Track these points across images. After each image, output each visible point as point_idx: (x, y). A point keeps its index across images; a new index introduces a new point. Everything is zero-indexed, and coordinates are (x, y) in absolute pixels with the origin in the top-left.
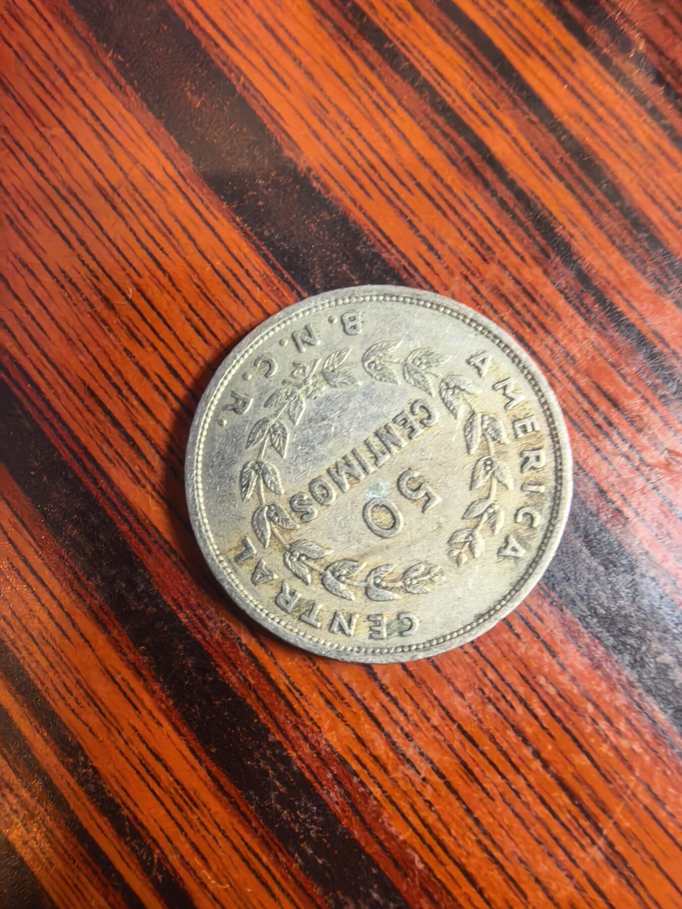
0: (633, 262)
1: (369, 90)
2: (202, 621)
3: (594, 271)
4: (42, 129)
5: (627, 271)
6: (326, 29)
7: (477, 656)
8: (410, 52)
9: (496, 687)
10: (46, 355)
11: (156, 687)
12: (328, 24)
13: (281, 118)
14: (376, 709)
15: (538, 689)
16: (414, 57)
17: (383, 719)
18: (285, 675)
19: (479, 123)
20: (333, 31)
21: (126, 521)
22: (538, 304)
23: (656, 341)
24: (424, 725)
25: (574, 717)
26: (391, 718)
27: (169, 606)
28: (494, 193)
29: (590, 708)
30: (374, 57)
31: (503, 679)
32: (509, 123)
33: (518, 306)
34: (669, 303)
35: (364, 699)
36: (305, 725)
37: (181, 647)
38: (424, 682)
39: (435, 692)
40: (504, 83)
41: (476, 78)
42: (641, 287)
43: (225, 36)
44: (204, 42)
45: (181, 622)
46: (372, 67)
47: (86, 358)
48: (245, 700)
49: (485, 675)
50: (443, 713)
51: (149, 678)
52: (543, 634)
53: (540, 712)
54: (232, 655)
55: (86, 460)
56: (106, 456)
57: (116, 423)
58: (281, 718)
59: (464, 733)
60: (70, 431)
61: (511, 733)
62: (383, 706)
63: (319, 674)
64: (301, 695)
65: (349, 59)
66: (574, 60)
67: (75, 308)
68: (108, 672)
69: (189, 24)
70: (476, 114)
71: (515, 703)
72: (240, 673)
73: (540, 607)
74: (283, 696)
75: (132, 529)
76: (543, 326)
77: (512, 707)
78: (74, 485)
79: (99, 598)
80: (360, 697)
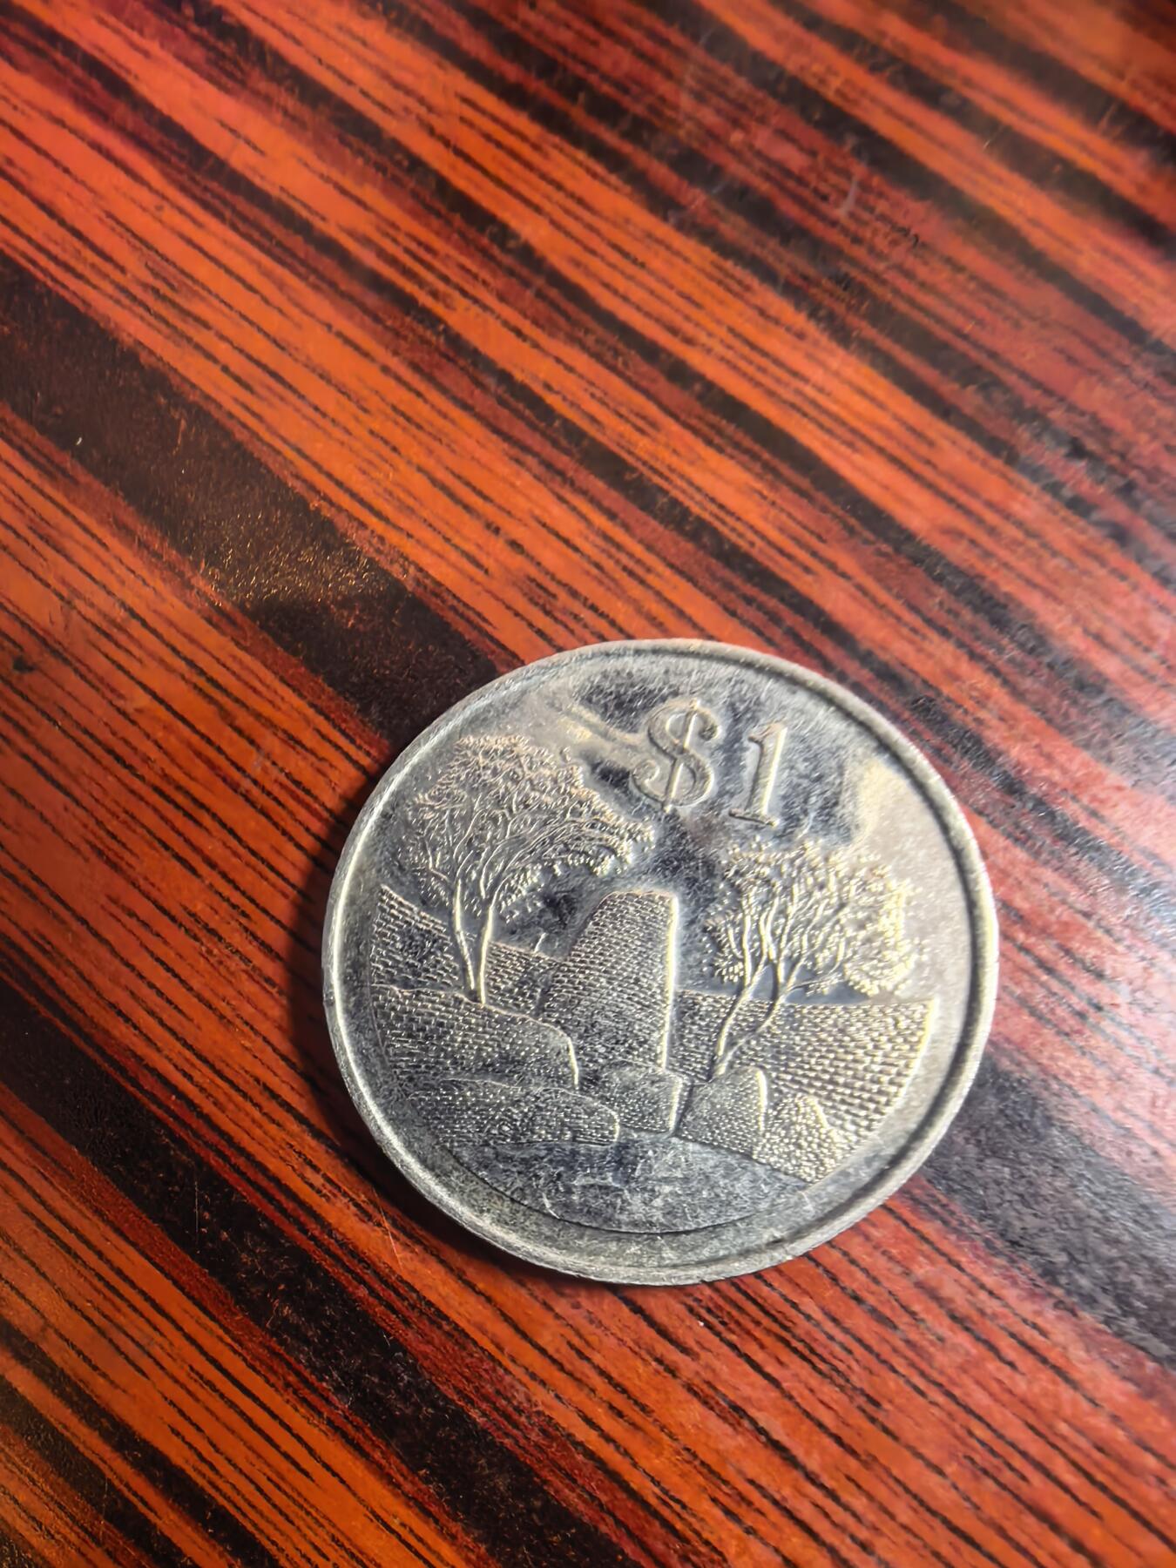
0: (1087, 746)
1: (613, 550)
2: (508, 1417)
3: (1026, 772)
4: (120, 703)
5: (1080, 762)
6: (529, 470)
7: (953, 1407)
8: (667, 479)
9: (992, 1451)
10: (190, 1048)
11: (456, 1528)
12: (530, 460)
13: (485, 620)
14: (806, 1512)
15: (1061, 1444)
16: (676, 487)
17: (821, 1526)
18: (653, 1480)
19: (797, 570)
20: (539, 470)
21: (362, 1281)
23: (1149, 865)
24: (887, 1527)
25: (1126, 1478)
26: (833, 1523)
27: (452, 1401)
29: (1151, 1462)
30: (613, 498)
31: (1001, 1437)
32: (846, 562)
34: (1160, 800)
35: (784, 1499)
36: (698, 1553)
37: (482, 1461)
38: (875, 1459)
39: (895, 1472)
40: (826, 502)
41: (779, 501)
42: (1108, 782)
43: (371, 508)
44: (341, 522)
45: (475, 1423)
46: (612, 516)
47: (253, 1042)
48: (596, 1528)
49: (971, 1434)
50: (915, 1504)
51: (444, 1518)
52: (1053, 1356)
53: (1070, 1478)
54: (563, 1463)
55: (282, 1198)
56: (311, 1186)
58: (659, 1547)
59: (955, 1529)
60: (249, 1157)
61: (1030, 1520)
62: (817, 1506)
63: (705, 1471)
64: (684, 1506)
65: (574, 509)
66: (931, 444)
67: (222, 969)
68: (378, 1517)
69: (315, 504)
70: (790, 557)
71: (1028, 1471)
72: (583, 1487)
73: (1039, 1313)
74: (656, 1514)
75: (372, 1291)
77: (1024, 1478)
78: (272, 1237)
79: (342, 1404)
80: (777, 1497)
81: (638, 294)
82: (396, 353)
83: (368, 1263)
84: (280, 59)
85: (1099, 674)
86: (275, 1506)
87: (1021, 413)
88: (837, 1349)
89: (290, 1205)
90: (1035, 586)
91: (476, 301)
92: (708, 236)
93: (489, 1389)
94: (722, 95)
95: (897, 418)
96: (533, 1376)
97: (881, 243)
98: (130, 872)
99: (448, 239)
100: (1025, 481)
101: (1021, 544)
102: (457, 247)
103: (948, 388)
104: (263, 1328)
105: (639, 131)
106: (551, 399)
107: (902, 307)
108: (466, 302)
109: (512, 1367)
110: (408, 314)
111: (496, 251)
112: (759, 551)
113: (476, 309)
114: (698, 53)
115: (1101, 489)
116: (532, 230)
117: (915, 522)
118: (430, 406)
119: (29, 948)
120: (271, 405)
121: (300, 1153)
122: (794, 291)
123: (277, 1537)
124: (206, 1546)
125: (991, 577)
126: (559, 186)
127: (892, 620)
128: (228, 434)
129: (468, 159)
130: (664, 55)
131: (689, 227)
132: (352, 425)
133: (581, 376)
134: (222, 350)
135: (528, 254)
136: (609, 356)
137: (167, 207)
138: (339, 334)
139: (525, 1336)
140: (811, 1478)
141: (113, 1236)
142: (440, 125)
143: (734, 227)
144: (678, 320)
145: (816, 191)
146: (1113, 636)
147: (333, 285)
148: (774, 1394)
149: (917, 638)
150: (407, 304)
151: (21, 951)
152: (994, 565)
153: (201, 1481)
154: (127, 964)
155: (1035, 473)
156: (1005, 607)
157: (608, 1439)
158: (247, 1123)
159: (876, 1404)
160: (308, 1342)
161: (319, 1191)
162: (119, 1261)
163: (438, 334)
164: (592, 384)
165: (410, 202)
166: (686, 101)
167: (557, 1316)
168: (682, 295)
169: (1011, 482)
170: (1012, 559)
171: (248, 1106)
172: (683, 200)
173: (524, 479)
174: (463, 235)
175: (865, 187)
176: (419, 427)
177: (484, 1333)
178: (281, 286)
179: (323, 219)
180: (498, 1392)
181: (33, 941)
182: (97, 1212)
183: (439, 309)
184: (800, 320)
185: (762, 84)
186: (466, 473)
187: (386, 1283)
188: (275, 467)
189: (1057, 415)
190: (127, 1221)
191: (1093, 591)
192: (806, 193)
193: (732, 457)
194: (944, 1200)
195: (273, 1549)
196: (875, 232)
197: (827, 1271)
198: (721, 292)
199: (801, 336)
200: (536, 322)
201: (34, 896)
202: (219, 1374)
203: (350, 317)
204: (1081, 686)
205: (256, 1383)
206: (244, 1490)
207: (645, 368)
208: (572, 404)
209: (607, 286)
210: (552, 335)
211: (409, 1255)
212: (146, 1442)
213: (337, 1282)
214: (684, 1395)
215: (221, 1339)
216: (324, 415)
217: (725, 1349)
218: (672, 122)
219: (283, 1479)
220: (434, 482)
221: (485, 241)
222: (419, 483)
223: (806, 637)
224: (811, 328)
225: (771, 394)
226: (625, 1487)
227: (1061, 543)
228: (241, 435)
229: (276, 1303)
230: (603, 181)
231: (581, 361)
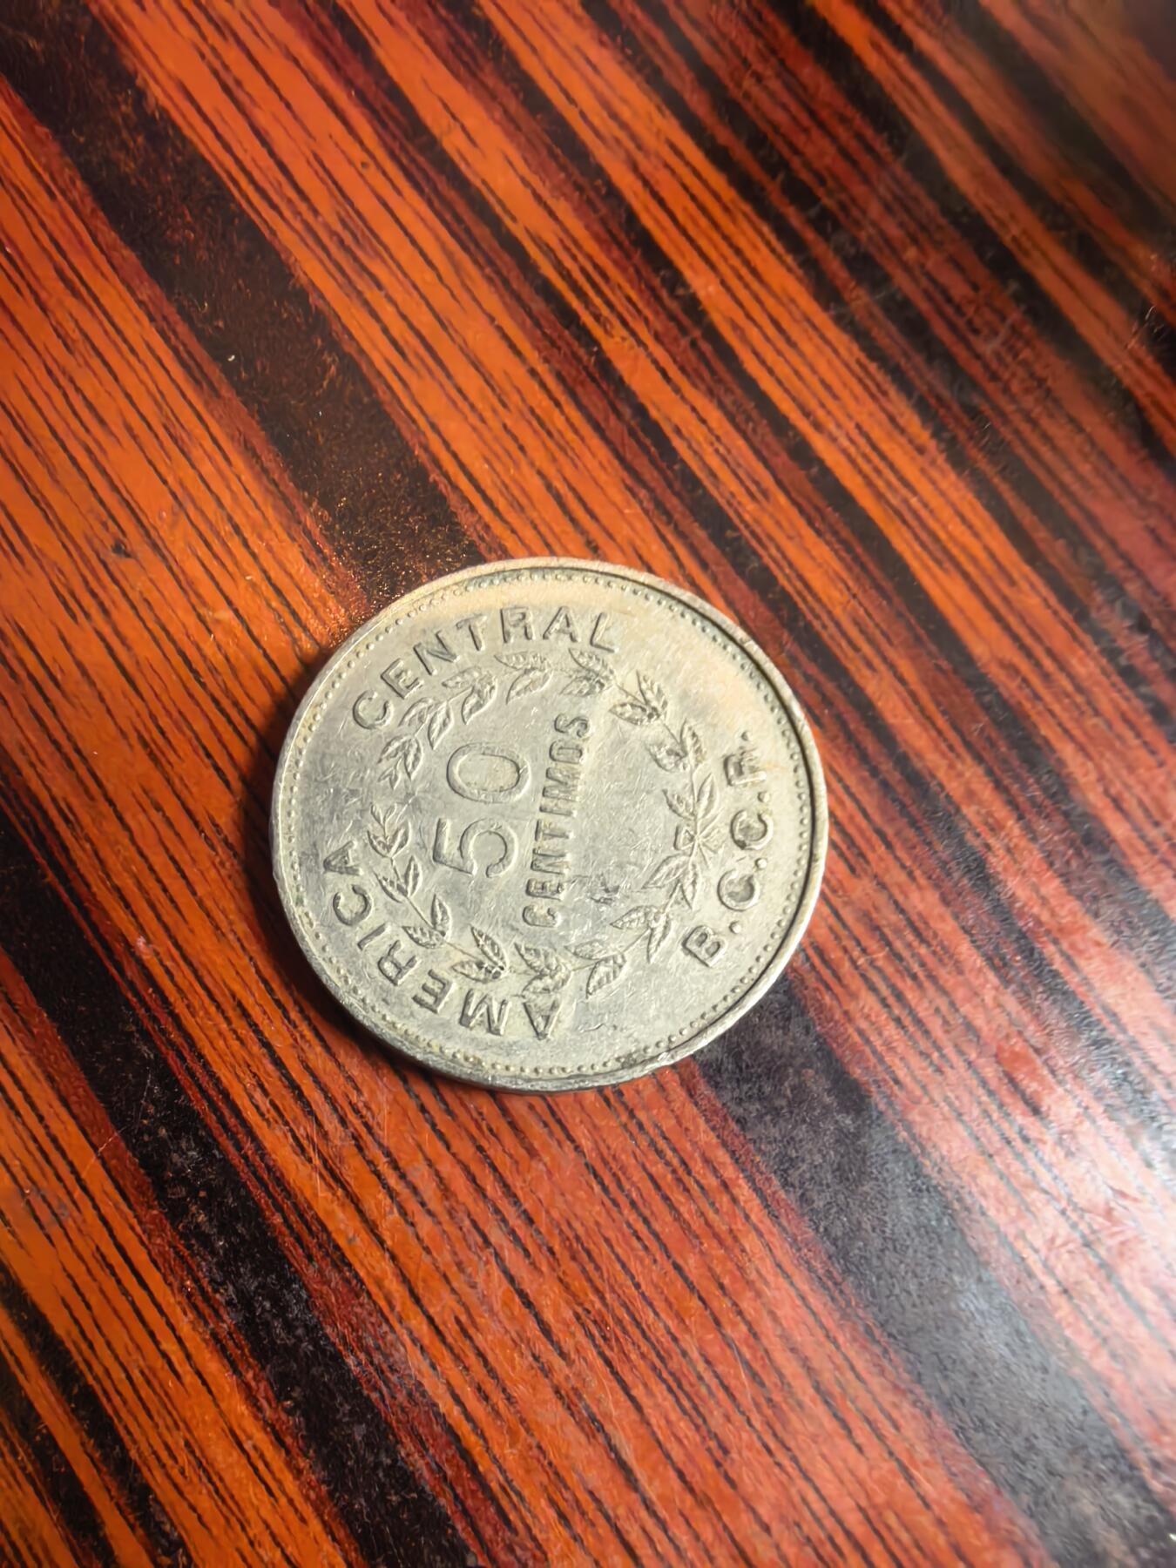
0: (1079, 897)
2: (381, 1372)
3: (1018, 905)
4: (202, 611)
5: (1069, 910)
6: (639, 501)
7: (796, 1473)
8: (763, 545)
9: (820, 1523)
10: (179, 948)
11: (303, 1463)
12: (643, 493)
14: (634, 1536)
15: (885, 1533)
16: (771, 556)
18: (500, 1467)
19: (861, 665)
20: (648, 504)
21: (280, 1209)
22: (929, 945)
23: (1106, 1021)
27: (334, 1344)
28: (875, 772)
30: (710, 551)
31: (832, 1512)
32: (905, 667)
33: (898, 945)
34: (1132, 964)
35: (617, 1517)
36: (523, 1547)
37: (346, 1408)
38: (710, 1501)
39: (726, 1519)
40: (903, 609)
41: (860, 595)
42: (1089, 935)
43: (485, 496)
44: (453, 500)
45: (349, 1370)
46: (704, 565)
47: (239, 958)
48: (435, 1499)
49: (805, 1502)
50: (736, 1552)
51: (295, 1450)
52: (898, 1449)
54: (420, 1429)
55: (227, 1113)
56: (257, 1107)
57: (278, 1062)
58: (488, 1532)
60: (206, 1065)
62: (645, 1531)
63: (550, 1471)
64: (522, 1499)
65: (671, 548)
66: (1012, 583)
69: (434, 476)
70: (856, 648)
71: (848, 1548)
72: (433, 1457)
73: (896, 1406)
74: (494, 1499)
75: (287, 1220)
76: (932, 978)
77: (841, 1554)
78: (207, 1146)
79: (228, 1321)
80: (611, 1513)
81: (782, 370)
82: (546, 360)
83: (288, 1193)
84: (514, 62)
85: (1108, 834)
86: (140, 1398)
87: (1102, 577)
88: (703, 1390)
89: (232, 1121)
90: (1072, 738)
91: (633, 333)
92: (860, 335)
93: (371, 1342)
94: (908, 210)
95: (986, 548)
96: (414, 1341)
97: (1015, 387)
98: (168, 768)
99: (624, 270)
100: (1087, 639)
101: (1068, 695)
102: (630, 281)
103: (1041, 534)
104: (175, 1228)
105: (825, 223)
106: (677, 443)
107: (1020, 451)
108: (625, 333)
109: (397, 1326)
110: (567, 327)
111: (664, 294)
112: (828, 634)
113: (631, 340)
114: (898, 168)
115: (1155, 666)
116: (703, 285)
117: (979, 650)
118: (565, 418)
119: (53, 812)
120: (419, 376)
121: (255, 1075)
122: (924, 408)
123: (133, 1428)
124: (64, 1418)
125: (1035, 718)
126: (738, 252)
127: (934, 733)
128: (371, 390)
129: (661, 202)
130: (866, 161)
131: (845, 321)
132: (488, 414)
133: (710, 430)
134: (388, 313)
135: (693, 307)
136: (740, 419)
137: (372, 166)
138: (499, 329)
139: (417, 1301)
140: (648, 1505)
141: (57, 1104)
142: (645, 165)
143: (888, 335)
144: (812, 404)
145: (970, 322)
146: (1131, 804)
147: (506, 282)
148: (634, 1416)
149: (951, 755)
150: (568, 318)
151: (45, 813)
152: (1040, 707)
153: (77, 1358)
154: (142, 854)
155: (1098, 635)
156: (1038, 748)
157: (468, 1417)
158: (213, 1034)
159: (726, 1451)
160: (214, 1253)
161: (262, 1115)
162: (56, 1127)
163: (591, 354)
164: (718, 438)
165: (597, 227)
166: (875, 209)
167: (453, 1290)
168: (823, 382)
169: (1075, 637)
170: (1057, 708)
171: (220, 1019)
172: (846, 296)
173: (632, 510)
174: (638, 271)
175: (1014, 329)
176: (550, 434)
177: (380, 1286)
178: (457, 268)
179: (514, 219)
180: (378, 1348)
181: (60, 810)
182: (50, 1079)
183: (597, 332)
184: (924, 436)
185: (946, 211)
186: (581, 489)
187: (301, 1216)
188: (407, 435)
189: (1133, 588)
190: (76, 1094)
191: (1121, 755)
192: (961, 323)
193: (828, 543)
194: (839, 1279)
195: (126, 1439)
196: (1014, 375)
197: (712, 1313)
198: (858, 389)
199: (921, 450)
200: (682, 369)
201: (71, 766)
202: (121, 1259)
203: (512, 316)
204: (1088, 839)
205: (154, 1278)
206: (114, 1376)
207: (770, 438)
208: (696, 453)
209: (756, 354)
210: (695, 385)
211: (330, 1195)
212: (34, 1305)
213: (257, 1204)
214: (549, 1394)
215: (132, 1228)
216: (465, 398)
217: (599, 1362)
218: (857, 223)
219: (155, 1375)
220: (549, 487)
221: (657, 282)
222: (534, 485)
223: (852, 726)
224: (932, 445)
225: (880, 496)
226: (473, 1467)
227: (1105, 705)
228: (383, 395)
229: (194, 1209)
230: (779, 257)
231: (714, 416)
